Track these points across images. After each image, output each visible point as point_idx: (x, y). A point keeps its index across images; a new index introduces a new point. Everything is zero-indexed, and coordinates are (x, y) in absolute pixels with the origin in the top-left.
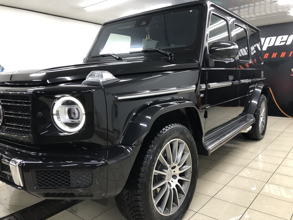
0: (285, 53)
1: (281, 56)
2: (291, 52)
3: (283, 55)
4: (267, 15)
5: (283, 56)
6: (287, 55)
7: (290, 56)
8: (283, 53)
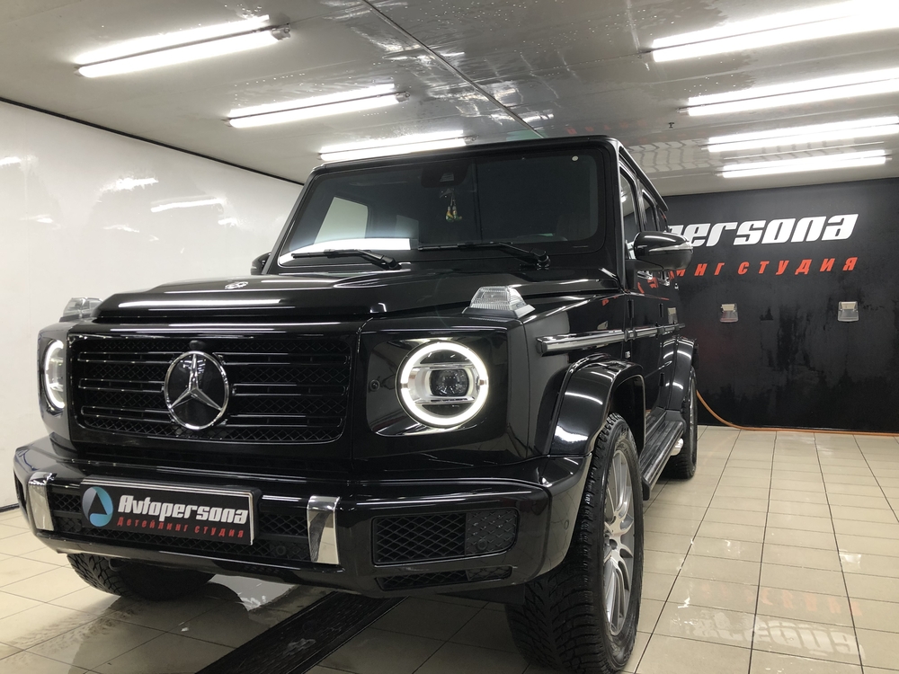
0: (705, 265)
1: (696, 274)
2: (720, 265)
3: (701, 270)
4: (685, 171)
5: (702, 274)
6: (710, 270)
7: (717, 273)
8: (700, 265)
